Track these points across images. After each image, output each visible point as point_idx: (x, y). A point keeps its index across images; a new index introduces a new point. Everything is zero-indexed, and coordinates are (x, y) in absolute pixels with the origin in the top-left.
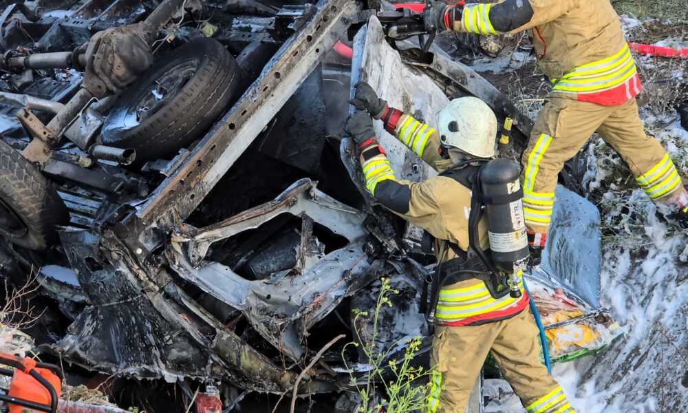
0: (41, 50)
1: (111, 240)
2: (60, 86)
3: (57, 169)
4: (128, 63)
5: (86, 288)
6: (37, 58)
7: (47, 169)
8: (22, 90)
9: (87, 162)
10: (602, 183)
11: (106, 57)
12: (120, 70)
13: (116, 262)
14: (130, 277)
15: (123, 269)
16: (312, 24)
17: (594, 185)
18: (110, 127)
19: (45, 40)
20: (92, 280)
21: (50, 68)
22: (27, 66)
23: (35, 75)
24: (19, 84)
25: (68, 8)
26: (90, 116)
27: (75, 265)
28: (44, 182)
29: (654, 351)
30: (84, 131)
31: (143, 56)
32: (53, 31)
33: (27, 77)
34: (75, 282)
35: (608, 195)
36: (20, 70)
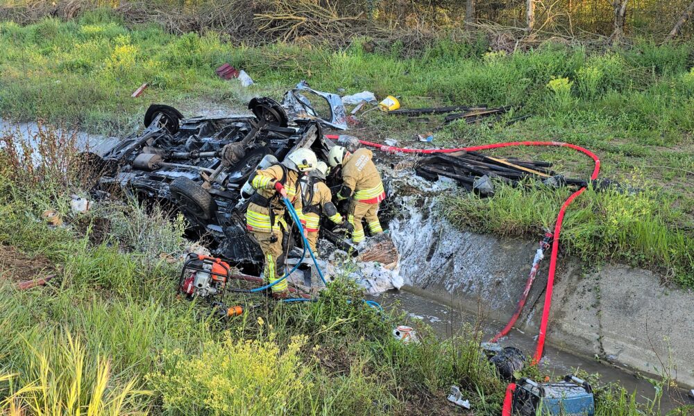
0: (202, 151)
1: (235, 216)
2: (210, 163)
3: (214, 192)
4: (237, 155)
5: (225, 232)
6: (202, 154)
7: (210, 192)
8: (196, 165)
9: (224, 189)
10: (395, 194)
11: (229, 153)
12: (234, 158)
13: (237, 223)
14: (242, 229)
15: (239, 225)
16: (302, 142)
17: (392, 195)
18: (232, 177)
19: (203, 148)
20: (227, 229)
21: (206, 157)
22: (199, 156)
23: (201, 160)
24: (195, 163)
25: (210, 137)
26: (223, 173)
27: (221, 224)
28: (210, 196)
29: (416, 250)
30: (221, 178)
31: (242, 153)
32: (206, 145)
33: (198, 160)
34: (221, 231)
35: (397, 198)
36: (196, 158)
